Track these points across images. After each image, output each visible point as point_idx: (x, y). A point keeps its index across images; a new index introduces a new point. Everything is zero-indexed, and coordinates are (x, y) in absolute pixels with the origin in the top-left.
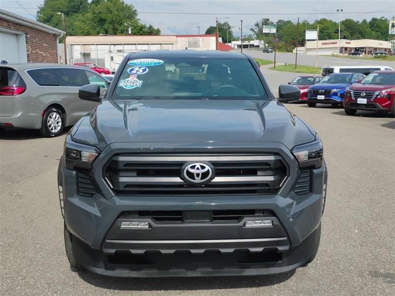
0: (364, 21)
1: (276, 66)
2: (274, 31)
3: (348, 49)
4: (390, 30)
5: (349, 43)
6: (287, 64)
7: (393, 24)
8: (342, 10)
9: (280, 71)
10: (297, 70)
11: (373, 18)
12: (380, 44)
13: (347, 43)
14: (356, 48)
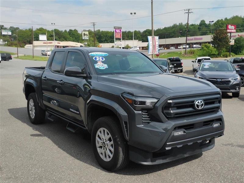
0: (66, 31)
1: (19, 56)
2: (10, 33)
3: (59, 47)
4: (83, 37)
5: (60, 43)
6: (26, 55)
7: (84, 33)
8: (54, 24)
9: (23, 59)
10: (35, 59)
11: (70, 29)
12: (76, 44)
13: (58, 43)
14: (63, 46)
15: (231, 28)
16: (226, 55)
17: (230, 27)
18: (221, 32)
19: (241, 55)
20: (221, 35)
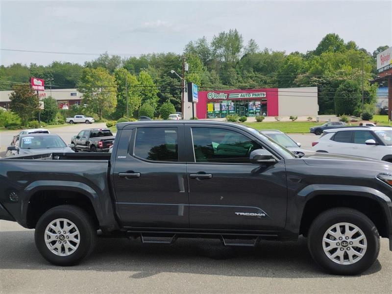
15: (37, 84)
16: (35, 125)
17: (36, 81)
18: (24, 89)
19: (54, 124)
20: (26, 94)
